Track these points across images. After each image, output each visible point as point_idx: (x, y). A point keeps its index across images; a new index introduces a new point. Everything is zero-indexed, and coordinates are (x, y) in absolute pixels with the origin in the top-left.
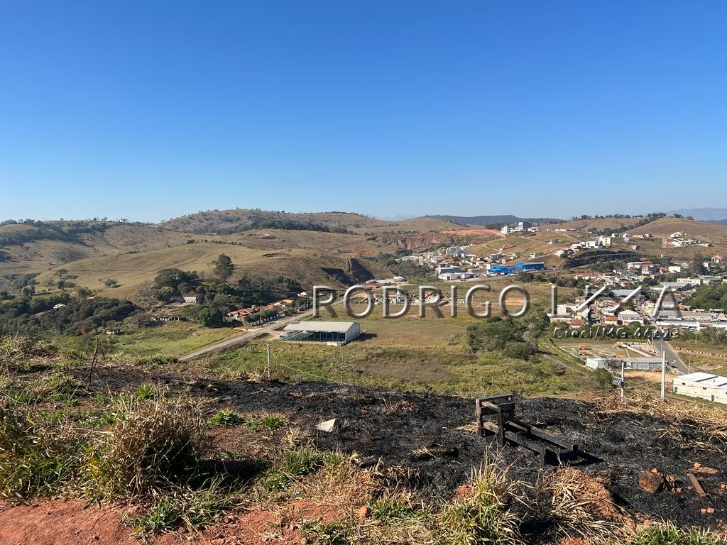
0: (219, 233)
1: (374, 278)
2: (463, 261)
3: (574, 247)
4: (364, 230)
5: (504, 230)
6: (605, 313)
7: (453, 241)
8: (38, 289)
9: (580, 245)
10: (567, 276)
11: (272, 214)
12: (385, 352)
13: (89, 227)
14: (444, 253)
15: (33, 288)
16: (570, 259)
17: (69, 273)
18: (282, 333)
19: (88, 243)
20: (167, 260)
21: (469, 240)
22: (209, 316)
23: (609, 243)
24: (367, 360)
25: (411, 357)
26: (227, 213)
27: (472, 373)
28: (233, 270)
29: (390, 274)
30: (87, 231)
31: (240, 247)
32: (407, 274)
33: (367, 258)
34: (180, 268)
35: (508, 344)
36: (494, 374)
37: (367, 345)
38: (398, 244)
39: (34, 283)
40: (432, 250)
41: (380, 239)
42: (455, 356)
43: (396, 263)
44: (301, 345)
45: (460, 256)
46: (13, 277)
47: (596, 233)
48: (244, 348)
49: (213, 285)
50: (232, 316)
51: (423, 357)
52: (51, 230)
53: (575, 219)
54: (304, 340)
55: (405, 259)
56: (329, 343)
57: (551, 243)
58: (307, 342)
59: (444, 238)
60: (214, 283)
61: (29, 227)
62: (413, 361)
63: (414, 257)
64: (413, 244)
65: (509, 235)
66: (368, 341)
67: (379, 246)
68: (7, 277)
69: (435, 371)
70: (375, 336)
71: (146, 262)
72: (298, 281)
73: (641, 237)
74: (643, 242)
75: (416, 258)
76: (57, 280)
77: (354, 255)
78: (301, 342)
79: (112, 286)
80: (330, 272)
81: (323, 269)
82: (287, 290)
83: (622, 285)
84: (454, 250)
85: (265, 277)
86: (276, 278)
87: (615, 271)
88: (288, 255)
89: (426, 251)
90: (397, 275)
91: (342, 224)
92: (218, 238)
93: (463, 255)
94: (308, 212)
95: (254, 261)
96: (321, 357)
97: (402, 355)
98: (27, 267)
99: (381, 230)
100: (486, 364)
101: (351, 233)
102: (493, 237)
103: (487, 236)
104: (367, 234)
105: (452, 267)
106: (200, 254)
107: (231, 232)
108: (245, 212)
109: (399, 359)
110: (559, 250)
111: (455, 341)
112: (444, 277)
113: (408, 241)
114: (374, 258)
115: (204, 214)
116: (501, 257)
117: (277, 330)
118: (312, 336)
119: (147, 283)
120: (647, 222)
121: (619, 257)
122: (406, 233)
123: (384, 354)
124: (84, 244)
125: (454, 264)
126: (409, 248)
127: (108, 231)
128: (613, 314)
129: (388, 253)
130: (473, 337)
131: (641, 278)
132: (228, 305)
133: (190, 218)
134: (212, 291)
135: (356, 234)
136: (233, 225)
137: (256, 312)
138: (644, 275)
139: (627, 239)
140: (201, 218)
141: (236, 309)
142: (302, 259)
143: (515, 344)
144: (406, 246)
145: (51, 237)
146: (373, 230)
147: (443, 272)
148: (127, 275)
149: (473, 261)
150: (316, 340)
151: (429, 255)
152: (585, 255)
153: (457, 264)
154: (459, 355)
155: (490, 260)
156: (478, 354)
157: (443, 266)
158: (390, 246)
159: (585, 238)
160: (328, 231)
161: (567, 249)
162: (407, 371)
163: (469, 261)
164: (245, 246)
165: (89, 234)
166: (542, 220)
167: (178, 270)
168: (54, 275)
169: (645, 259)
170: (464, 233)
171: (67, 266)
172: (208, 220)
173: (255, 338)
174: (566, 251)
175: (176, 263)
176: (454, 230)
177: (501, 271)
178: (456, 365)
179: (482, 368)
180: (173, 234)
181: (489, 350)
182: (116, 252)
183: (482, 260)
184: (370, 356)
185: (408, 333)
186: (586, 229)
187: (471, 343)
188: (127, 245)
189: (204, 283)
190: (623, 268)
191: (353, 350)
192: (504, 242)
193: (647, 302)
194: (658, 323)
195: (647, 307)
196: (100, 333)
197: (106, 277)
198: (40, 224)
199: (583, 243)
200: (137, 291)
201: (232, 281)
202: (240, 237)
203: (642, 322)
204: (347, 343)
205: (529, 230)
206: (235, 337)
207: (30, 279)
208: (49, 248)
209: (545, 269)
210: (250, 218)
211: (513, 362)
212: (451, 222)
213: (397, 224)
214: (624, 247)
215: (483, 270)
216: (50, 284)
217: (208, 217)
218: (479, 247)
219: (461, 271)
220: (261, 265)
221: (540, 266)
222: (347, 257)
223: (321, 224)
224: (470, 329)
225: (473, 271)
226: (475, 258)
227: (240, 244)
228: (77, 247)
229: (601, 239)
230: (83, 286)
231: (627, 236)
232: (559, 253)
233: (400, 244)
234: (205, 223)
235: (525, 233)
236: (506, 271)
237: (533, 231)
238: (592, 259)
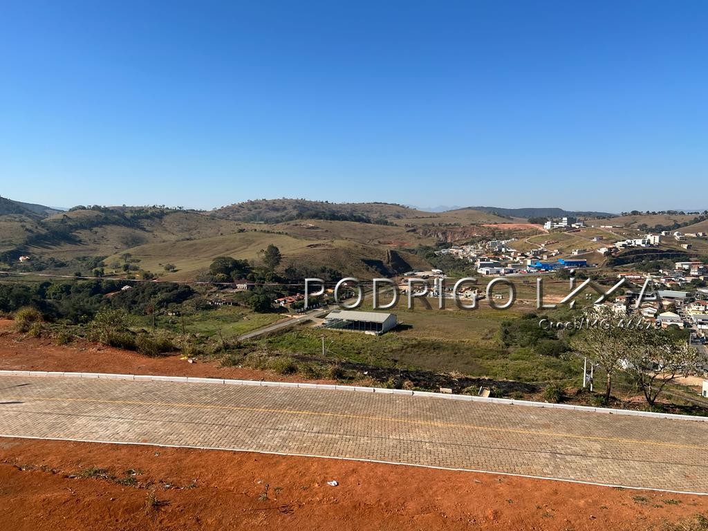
0: (266, 222)
1: (412, 270)
2: (504, 256)
3: (619, 245)
4: (404, 221)
5: (548, 225)
6: (645, 314)
7: (494, 234)
8: (107, 271)
9: (625, 243)
10: (610, 274)
11: (316, 203)
12: (419, 343)
13: (149, 213)
14: (484, 247)
15: (103, 270)
16: (613, 257)
17: (133, 257)
18: (324, 321)
19: (148, 228)
20: (220, 247)
21: (510, 234)
22: (258, 302)
23: (657, 241)
24: (402, 350)
25: (444, 349)
26: (274, 202)
27: (503, 367)
28: (282, 260)
29: (429, 266)
30: (147, 217)
31: (287, 237)
32: (446, 268)
33: (406, 250)
34: (231, 256)
35: (540, 341)
36: (524, 369)
37: (403, 336)
38: (438, 236)
39: (103, 265)
40: (472, 243)
41: (421, 231)
42: (487, 351)
43: (435, 256)
44: (341, 333)
45: (500, 250)
46: (84, 259)
47: (646, 229)
48: (289, 333)
49: (262, 273)
50: (279, 302)
51: (456, 350)
52: (116, 216)
53: (625, 214)
54: (344, 328)
55: (444, 251)
56: (367, 333)
57: (595, 240)
58: (347, 330)
59: (485, 231)
60: (263, 271)
61: (96, 213)
62: (445, 353)
63: (453, 251)
64: (453, 237)
65: (553, 230)
66: (404, 332)
67: (419, 238)
68: (78, 259)
69: (467, 364)
70: (411, 327)
71: (200, 249)
72: (340, 272)
73: (694, 235)
74: (695, 241)
75: (456, 251)
76: (122, 263)
77: (393, 247)
78: (341, 330)
79: (170, 270)
80: (370, 263)
81: (363, 260)
82: (330, 279)
83: (668, 285)
84: (494, 245)
85: (309, 267)
86: (319, 268)
87: (661, 271)
88: (330, 246)
89: (466, 244)
90: (436, 268)
91: (383, 215)
92: (265, 227)
93: (503, 250)
94: (351, 202)
95: (299, 251)
96: (360, 345)
97: (436, 347)
98: (95, 250)
99: (422, 221)
100: (518, 359)
101: (392, 224)
102: (536, 232)
103: (529, 231)
104: (407, 226)
105: (492, 261)
106: (249, 242)
107: (277, 222)
108: (291, 202)
109: (432, 351)
110: (603, 247)
111: (489, 336)
112: (483, 271)
113: (449, 234)
114: (413, 250)
115: (252, 203)
116: (542, 252)
117: (319, 317)
118: (351, 325)
119: (203, 269)
120: (702, 219)
121: (667, 256)
122: (446, 225)
123: (419, 345)
124: (144, 229)
125: (494, 259)
126: (449, 241)
127: (166, 218)
128: (653, 316)
129: (428, 245)
130: (506, 332)
131: (689, 279)
132: (275, 293)
133: (240, 206)
134: (261, 279)
135: (396, 225)
136: (279, 214)
137: (300, 299)
138: (693, 276)
139: (677, 238)
140: (250, 206)
141: (282, 296)
142: (344, 250)
143: (546, 342)
144: (446, 238)
145: (116, 223)
146: (414, 222)
147: (482, 266)
148: (183, 260)
149: (514, 256)
150: (355, 329)
151: (468, 249)
152: (630, 253)
153: (497, 259)
154: (491, 350)
155: (531, 256)
156: (511, 349)
157: (483, 260)
158: (430, 238)
159: (633, 235)
160: (369, 222)
161: (611, 247)
162: (439, 363)
163: (510, 256)
164: (290, 236)
165: (149, 221)
166: (589, 214)
167: (231, 258)
168: (120, 258)
169: (696, 259)
170: (506, 227)
171: (130, 251)
172: (256, 208)
173: (300, 325)
174: (610, 249)
175: (227, 250)
176: (496, 224)
177: (541, 267)
178: (488, 359)
179: (513, 363)
180: (223, 222)
181: (522, 346)
182: (173, 238)
183: (523, 255)
184: (405, 347)
185: (443, 326)
186: (636, 225)
187: (504, 339)
188: (182, 230)
189: (254, 271)
190: (671, 268)
191: (389, 340)
192: (546, 237)
193: (692, 305)
194: (699, 326)
195: (690, 310)
196: (162, 314)
197: (166, 262)
198: (106, 210)
199: (629, 241)
200: (195, 276)
201: (280, 269)
202: (286, 226)
203: (681, 325)
204: (384, 333)
205: (573, 226)
206: (281, 323)
207: (99, 261)
208: (114, 233)
209: (588, 266)
210: (295, 207)
211: (543, 359)
212: (495, 214)
213: (438, 215)
214: (674, 246)
215: (524, 266)
216: (117, 266)
217: (256, 206)
218: (521, 241)
219: (501, 266)
220: (305, 256)
221: (582, 264)
222: (386, 249)
223: (363, 214)
224: (504, 325)
225: (513, 266)
226: (516, 253)
227: (286, 234)
228: (139, 232)
229: (649, 237)
230: (146, 270)
231: (678, 234)
232: (603, 251)
233: (440, 236)
234: (254, 212)
235: (569, 228)
236: (547, 267)
237: (577, 227)
238: (638, 257)
